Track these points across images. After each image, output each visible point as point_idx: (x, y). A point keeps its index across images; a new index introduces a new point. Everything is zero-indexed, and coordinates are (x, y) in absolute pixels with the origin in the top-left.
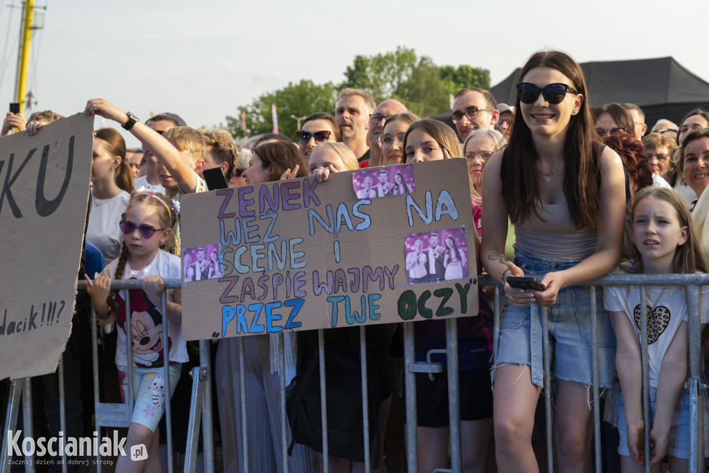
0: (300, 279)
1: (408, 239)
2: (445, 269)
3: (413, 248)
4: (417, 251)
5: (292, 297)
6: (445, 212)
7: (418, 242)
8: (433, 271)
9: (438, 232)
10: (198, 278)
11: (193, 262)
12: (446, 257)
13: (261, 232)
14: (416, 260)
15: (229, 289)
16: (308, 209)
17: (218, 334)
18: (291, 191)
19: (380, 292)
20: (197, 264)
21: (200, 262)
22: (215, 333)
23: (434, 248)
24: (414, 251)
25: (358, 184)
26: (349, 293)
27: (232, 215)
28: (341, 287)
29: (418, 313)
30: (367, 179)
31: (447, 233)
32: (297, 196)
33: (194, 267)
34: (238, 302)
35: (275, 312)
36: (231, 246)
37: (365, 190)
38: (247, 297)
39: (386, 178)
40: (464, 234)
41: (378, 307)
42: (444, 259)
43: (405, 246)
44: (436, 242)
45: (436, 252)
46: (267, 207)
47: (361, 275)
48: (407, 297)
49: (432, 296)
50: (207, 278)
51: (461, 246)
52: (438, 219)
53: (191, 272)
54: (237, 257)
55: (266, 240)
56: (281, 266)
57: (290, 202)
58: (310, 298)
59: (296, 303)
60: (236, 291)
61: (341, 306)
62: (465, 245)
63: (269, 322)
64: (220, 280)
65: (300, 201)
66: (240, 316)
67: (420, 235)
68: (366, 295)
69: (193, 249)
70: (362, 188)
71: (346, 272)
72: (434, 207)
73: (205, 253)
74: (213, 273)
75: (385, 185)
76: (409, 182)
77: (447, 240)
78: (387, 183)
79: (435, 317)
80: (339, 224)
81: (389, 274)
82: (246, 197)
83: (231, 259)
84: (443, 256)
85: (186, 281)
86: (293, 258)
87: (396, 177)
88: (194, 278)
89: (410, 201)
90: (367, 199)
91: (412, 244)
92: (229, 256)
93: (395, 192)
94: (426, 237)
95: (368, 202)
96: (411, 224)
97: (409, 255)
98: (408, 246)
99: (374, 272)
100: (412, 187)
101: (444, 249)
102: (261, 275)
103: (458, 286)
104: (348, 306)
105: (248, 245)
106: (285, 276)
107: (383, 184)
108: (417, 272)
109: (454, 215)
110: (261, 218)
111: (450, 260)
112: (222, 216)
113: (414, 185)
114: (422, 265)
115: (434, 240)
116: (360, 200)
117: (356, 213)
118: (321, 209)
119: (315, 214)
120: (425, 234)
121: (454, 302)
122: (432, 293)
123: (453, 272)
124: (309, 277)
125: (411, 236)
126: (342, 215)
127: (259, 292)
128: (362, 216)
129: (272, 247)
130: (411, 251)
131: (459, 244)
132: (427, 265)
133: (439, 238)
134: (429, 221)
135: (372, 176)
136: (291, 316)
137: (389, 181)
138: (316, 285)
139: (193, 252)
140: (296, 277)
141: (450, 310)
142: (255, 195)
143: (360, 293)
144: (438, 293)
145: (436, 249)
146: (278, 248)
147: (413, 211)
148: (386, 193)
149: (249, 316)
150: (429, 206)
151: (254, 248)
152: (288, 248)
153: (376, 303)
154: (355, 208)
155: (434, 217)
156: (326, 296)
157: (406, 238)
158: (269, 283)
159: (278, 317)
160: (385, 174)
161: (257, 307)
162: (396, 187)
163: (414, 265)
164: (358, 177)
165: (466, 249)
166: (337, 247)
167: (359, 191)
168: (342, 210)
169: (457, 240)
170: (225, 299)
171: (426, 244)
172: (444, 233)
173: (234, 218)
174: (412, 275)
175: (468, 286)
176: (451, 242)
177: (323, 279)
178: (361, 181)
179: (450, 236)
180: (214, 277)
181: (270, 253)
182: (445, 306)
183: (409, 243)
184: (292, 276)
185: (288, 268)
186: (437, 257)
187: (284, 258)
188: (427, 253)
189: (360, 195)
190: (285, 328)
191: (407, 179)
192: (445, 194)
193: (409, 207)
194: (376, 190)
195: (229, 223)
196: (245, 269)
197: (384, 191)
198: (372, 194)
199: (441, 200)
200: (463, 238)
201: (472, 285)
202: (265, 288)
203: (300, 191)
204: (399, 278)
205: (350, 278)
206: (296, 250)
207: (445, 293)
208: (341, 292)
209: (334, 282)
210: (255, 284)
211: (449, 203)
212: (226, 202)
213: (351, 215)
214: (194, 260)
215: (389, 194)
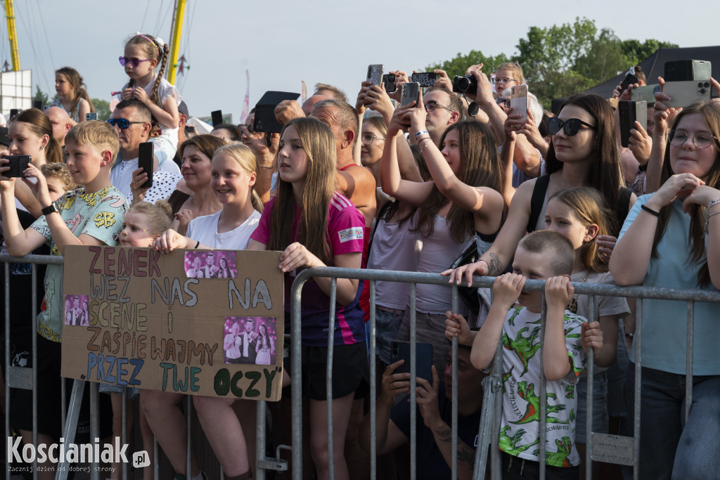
0: (142, 342)
1: (228, 321)
2: (256, 354)
3: (230, 330)
4: (234, 334)
5: (136, 357)
6: (261, 300)
7: (235, 326)
8: (246, 354)
9: (253, 318)
10: (74, 323)
11: (71, 307)
12: (259, 342)
13: (118, 292)
14: (232, 342)
15: (94, 338)
16: (152, 278)
17: (84, 377)
18: (141, 259)
19: (199, 366)
20: (74, 309)
21: (76, 309)
22: (82, 375)
23: (248, 333)
24: (231, 333)
25: (189, 263)
26: (176, 362)
27: (98, 271)
28: (171, 356)
29: (230, 390)
30: (197, 260)
31: (261, 321)
32: (144, 264)
33: (71, 312)
34: (99, 352)
35: (124, 367)
36: (97, 299)
37: (194, 270)
38: (106, 348)
39: (213, 261)
40: (275, 324)
41: (198, 380)
42: (256, 345)
43: (224, 328)
44: (251, 327)
45: (250, 337)
46: (123, 270)
47: (187, 348)
48: (222, 374)
49: (244, 377)
50: (80, 324)
51: (272, 335)
52: (254, 306)
53: (69, 317)
54: (101, 311)
55: (121, 300)
56: (130, 326)
57: (140, 269)
58: (148, 360)
59: (138, 363)
60: (98, 342)
61: (170, 372)
62: (275, 335)
63: (119, 375)
64: (89, 329)
65: (146, 269)
66: (100, 364)
67: (238, 319)
68: (189, 367)
69: (71, 296)
70: (192, 268)
71: (176, 343)
72: (252, 295)
73: (80, 302)
74: (84, 321)
75: (212, 268)
76: (232, 268)
77: (260, 327)
78: (213, 266)
79: (244, 397)
80: (173, 297)
81: (210, 351)
82: (110, 257)
83: (96, 311)
84: (256, 341)
85: (65, 324)
86: (138, 321)
87: (221, 261)
88: (71, 322)
89: (232, 286)
90: (196, 278)
91: (230, 326)
92: (95, 308)
93: (220, 275)
94: (242, 321)
95: (196, 281)
96: (231, 307)
97: (227, 336)
98: (227, 328)
99: (197, 346)
100: (234, 273)
101: (257, 335)
102: (115, 331)
103: (266, 371)
104: (175, 374)
105: (109, 301)
106: (132, 337)
107: (210, 266)
108: (232, 353)
109: (269, 305)
110: (119, 279)
111: (261, 346)
112: (93, 271)
113: (236, 271)
114: (237, 347)
115: (249, 325)
116: (190, 278)
117: (186, 290)
118: (160, 280)
119: (156, 284)
120: (241, 319)
121: (261, 385)
122: (244, 374)
123: (263, 358)
124: (148, 341)
125: (230, 319)
126: (176, 290)
127: (114, 346)
128: (191, 294)
129: (124, 307)
130: (229, 333)
131: (270, 332)
132: (241, 348)
133: (254, 324)
134: (247, 306)
135: (201, 258)
136: (134, 374)
137: (215, 264)
138: (153, 349)
139: (72, 298)
140: (140, 339)
141: (257, 393)
142: (115, 257)
143: (185, 365)
144: (249, 375)
145: (251, 334)
146: (129, 308)
147: (234, 296)
148: (212, 275)
149: (106, 366)
150: (248, 293)
151: (113, 305)
152: (136, 311)
153: (196, 376)
154: (186, 285)
155: (251, 304)
156: (160, 361)
157: (226, 319)
158: (120, 339)
159: (125, 372)
160: (212, 257)
161: (111, 359)
162: (220, 271)
163: (230, 346)
164: (190, 256)
165: (275, 338)
166: (170, 319)
167: (190, 270)
168: (176, 285)
169: (269, 328)
170: (91, 347)
171: (242, 328)
172: (259, 320)
173: (100, 275)
174: (228, 355)
175: (274, 373)
176: (264, 330)
177: (158, 346)
178: (192, 260)
179: (263, 323)
180: (85, 325)
181: (123, 313)
182: (253, 388)
183: (228, 324)
184: (137, 337)
185: (134, 329)
186: (250, 341)
187: (132, 320)
188: (242, 337)
190: (129, 384)
191: (231, 265)
192: (261, 284)
193: (230, 291)
194: (204, 271)
195: (97, 277)
196: (105, 323)
197: (210, 273)
198: (200, 274)
199: (259, 289)
200: (274, 328)
201: (277, 372)
202: (118, 343)
203: (148, 260)
204: (217, 355)
205: (178, 349)
206: (141, 315)
207: (254, 376)
208: (170, 361)
209: (167, 349)
210: (112, 338)
211: (265, 292)
212: (95, 259)
213: (183, 292)
214: (72, 306)
215: (214, 277)
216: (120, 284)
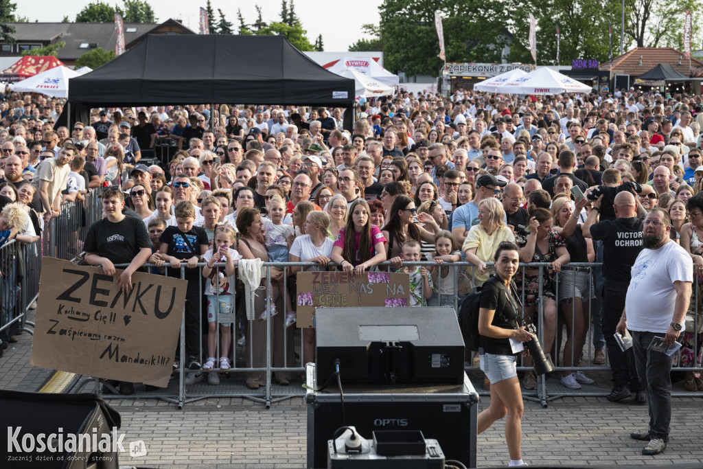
4: (389, 304)
6: (400, 292)
7: (390, 301)
9: (397, 299)
10: (304, 304)
13: (331, 290)
16: (350, 283)
25: (370, 277)
30: (373, 276)
31: (400, 299)
32: (345, 278)
36: (318, 294)
43: (385, 301)
50: (307, 305)
52: (397, 294)
53: (301, 302)
54: (320, 298)
55: (332, 293)
56: (338, 303)
64: (313, 306)
65: (347, 280)
67: (391, 299)
69: (302, 293)
70: (371, 279)
72: (396, 289)
73: (307, 295)
74: (310, 304)
75: (379, 279)
76: (388, 280)
77: (400, 302)
80: (361, 290)
83: (318, 299)
85: (299, 305)
86: (343, 301)
87: (383, 277)
89: (388, 286)
90: (372, 283)
93: (383, 282)
94: (393, 300)
95: (373, 285)
96: (388, 294)
97: (386, 305)
101: (399, 305)
105: (325, 294)
109: (403, 294)
110: (331, 285)
112: (314, 282)
115: (395, 301)
116: (370, 283)
117: (368, 287)
118: (354, 284)
119: (352, 286)
126: (363, 287)
128: (370, 289)
129: (334, 296)
134: (394, 294)
135: (375, 275)
145: (396, 304)
146: (337, 296)
147: (389, 290)
148: (379, 282)
151: (327, 296)
152: (341, 297)
157: (386, 299)
162: (383, 280)
164: (370, 274)
166: (360, 299)
168: (363, 285)
169: (403, 302)
171: (392, 302)
173: (320, 283)
181: (334, 298)
185: (340, 304)
187: (339, 301)
188: (392, 305)
189: (370, 281)
191: (388, 278)
193: (387, 288)
194: (376, 280)
195: (317, 285)
196: (323, 303)
198: (374, 281)
199: (399, 287)
203: (347, 276)
206: (344, 298)
211: (402, 289)
212: (316, 277)
213: (366, 288)
214: (302, 297)
215: (381, 282)
216: (332, 287)
